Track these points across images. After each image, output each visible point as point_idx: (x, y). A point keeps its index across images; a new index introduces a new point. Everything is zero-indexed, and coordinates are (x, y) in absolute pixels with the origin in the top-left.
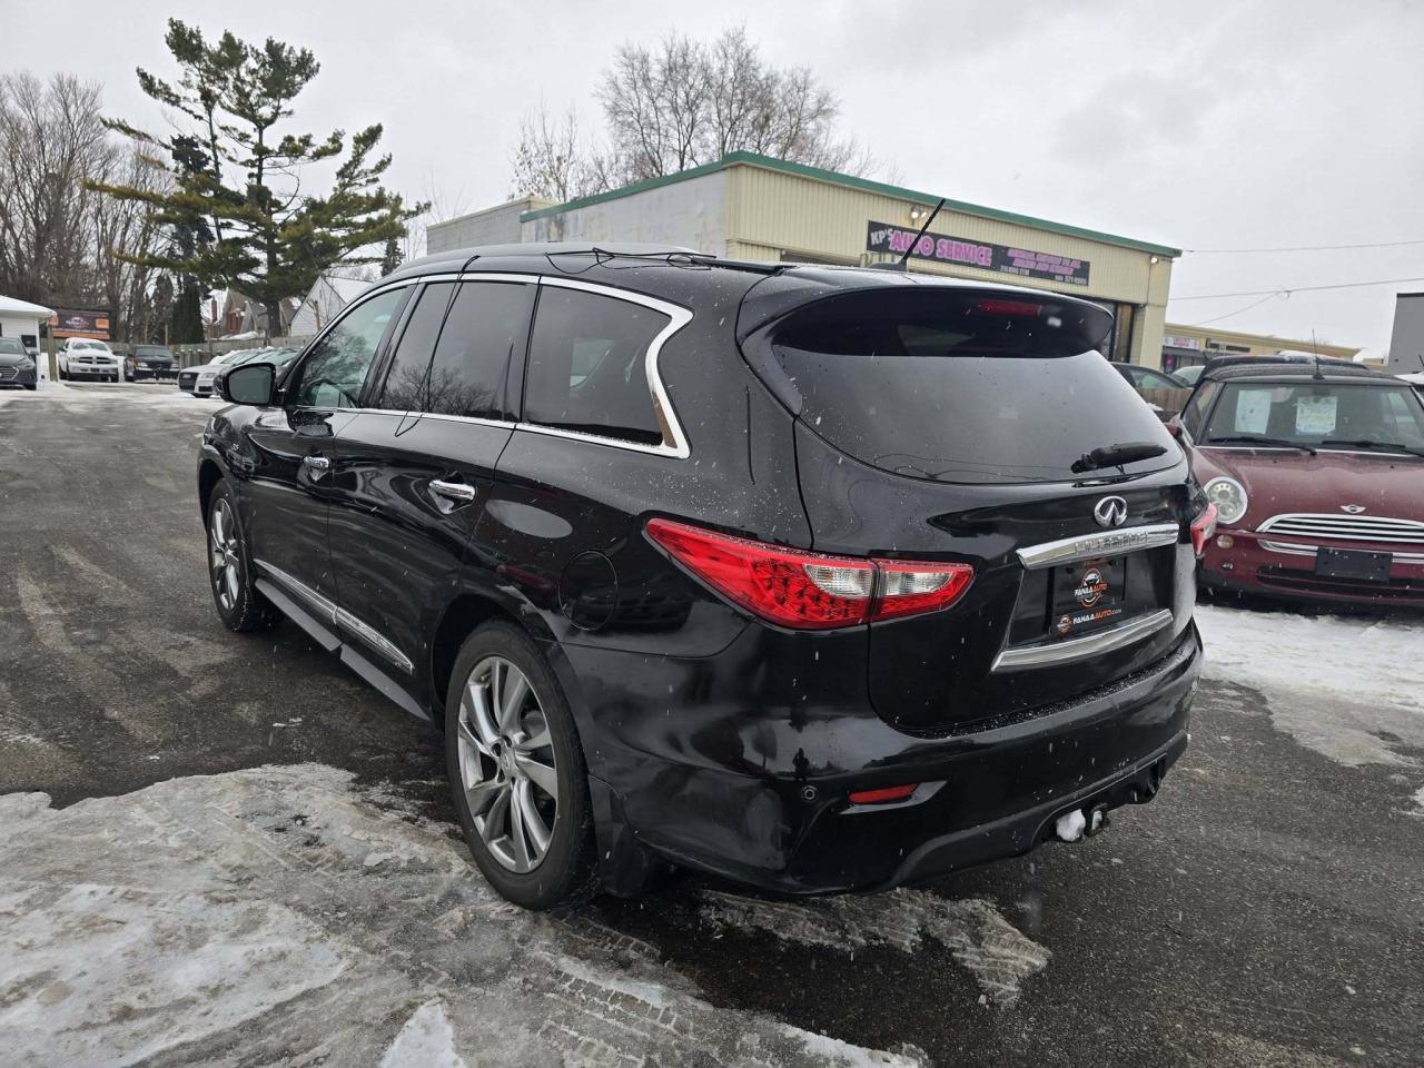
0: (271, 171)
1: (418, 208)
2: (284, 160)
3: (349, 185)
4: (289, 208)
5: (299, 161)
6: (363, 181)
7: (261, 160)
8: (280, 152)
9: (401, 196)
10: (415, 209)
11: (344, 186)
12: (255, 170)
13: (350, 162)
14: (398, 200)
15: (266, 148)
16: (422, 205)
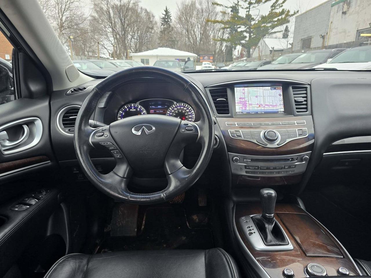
0: (252, 9)
1: (294, 13)
2: (256, 5)
3: (274, 9)
4: (256, 19)
5: (260, 4)
6: (278, 7)
7: (250, 6)
8: (255, 3)
9: (289, 10)
10: (293, 13)
11: (272, 10)
12: (248, 10)
13: (275, 2)
14: (289, 11)
15: (252, 2)
16: (296, 12)
